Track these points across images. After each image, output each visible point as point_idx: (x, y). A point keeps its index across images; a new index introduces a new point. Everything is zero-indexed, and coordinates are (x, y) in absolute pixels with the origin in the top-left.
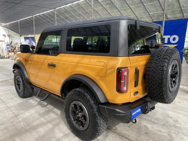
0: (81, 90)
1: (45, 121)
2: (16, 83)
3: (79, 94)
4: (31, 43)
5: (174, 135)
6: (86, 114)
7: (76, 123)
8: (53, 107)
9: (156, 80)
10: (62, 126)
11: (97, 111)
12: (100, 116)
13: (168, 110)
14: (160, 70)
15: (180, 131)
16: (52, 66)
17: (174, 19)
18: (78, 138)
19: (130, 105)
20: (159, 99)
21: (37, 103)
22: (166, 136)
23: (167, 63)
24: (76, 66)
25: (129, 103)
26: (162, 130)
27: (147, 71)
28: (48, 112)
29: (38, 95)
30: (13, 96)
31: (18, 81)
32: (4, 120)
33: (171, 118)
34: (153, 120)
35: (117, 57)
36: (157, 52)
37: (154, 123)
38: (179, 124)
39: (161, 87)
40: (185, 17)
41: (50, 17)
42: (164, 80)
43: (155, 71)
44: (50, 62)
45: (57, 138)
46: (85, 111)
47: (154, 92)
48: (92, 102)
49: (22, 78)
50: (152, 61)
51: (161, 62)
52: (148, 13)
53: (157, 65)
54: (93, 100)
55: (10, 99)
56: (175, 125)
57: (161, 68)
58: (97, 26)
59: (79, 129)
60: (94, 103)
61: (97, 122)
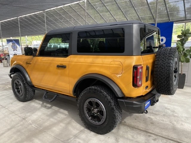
0: (96, 88)
1: (56, 121)
2: (15, 86)
3: (95, 91)
4: (14, 46)
5: (175, 123)
6: (103, 109)
7: (91, 119)
8: (58, 108)
9: (164, 75)
10: (75, 124)
11: (114, 105)
12: (117, 109)
13: (165, 103)
14: (167, 66)
15: (178, 119)
16: (63, 67)
17: (161, 22)
18: (94, 133)
19: (143, 98)
20: (165, 91)
21: (40, 106)
22: (168, 124)
23: (172, 60)
24: (90, 66)
25: (142, 96)
26: (164, 120)
27: (155, 68)
28: (55, 113)
29: (44, 97)
30: (11, 101)
31: (17, 85)
32: (12, 123)
33: (169, 109)
34: (154, 112)
35: (132, 56)
36: (162, 52)
37: (156, 114)
38: (176, 113)
39: (168, 81)
40: (171, 21)
41: (37, 19)
42: (171, 75)
43: (162, 67)
44: (59, 63)
45: (74, 134)
46: (102, 106)
47: (162, 85)
48: (109, 97)
49: (23, 81)
50: (160, 59)
51: (167, 60)
52: (138, 16)
53: (164, 62)
54: (109, 96)
55: (9, 104)
56: (173, 114)
57: (168, 64)
58: (111, 29)
59: (96, 124)
60: (111, 99)
61: (115, 115)
